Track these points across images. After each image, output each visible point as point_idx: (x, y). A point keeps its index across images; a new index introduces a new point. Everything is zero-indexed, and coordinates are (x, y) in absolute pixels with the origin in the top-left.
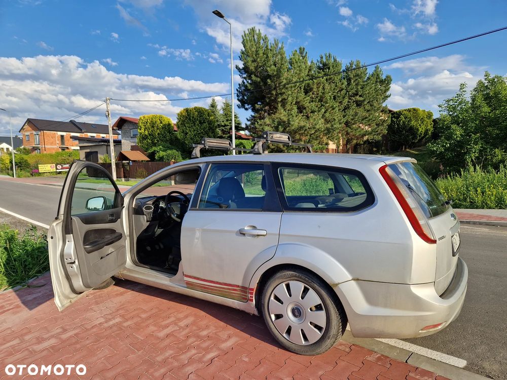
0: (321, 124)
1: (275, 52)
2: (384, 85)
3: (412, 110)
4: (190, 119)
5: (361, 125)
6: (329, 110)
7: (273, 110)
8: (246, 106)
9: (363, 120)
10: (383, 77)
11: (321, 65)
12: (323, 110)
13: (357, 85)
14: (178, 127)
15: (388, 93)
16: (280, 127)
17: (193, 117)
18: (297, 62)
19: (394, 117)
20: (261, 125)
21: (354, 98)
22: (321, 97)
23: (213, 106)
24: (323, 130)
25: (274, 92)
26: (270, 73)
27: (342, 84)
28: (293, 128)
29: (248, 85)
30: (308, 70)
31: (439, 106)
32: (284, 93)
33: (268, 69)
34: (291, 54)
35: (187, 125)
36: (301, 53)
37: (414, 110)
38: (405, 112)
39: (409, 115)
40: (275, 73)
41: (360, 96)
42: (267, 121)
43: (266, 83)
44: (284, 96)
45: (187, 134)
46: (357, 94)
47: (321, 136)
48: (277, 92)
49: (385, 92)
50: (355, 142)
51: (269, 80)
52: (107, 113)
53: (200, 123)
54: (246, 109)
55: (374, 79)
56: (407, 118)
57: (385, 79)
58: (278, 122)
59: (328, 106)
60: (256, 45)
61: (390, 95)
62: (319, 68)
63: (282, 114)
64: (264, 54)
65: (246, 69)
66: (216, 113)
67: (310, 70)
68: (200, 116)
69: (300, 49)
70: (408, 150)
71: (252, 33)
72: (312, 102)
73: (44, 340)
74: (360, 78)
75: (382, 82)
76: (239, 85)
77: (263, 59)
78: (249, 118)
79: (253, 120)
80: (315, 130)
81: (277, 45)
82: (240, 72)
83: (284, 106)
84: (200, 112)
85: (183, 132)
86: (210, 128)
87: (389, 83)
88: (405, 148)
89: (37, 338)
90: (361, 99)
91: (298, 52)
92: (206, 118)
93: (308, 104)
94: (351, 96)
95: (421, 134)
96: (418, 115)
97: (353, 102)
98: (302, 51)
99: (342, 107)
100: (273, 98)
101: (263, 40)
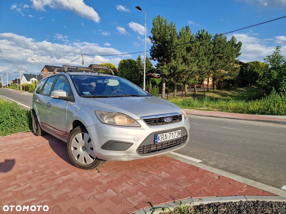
0: (195, 69)
1: (171, 29)
2: (237, 48)
3: (255, 63)
4: (125, 66)
5: (221, 70)
6: (201, 61)
7: (169, 61)
8: (155, 59)
9: (222, 67)
10: (237, 43)
11: (199, 36)
12: (197, 61)
13: (219, 47)
14: (119, 70)
15: (240, 52)
16: (172, 70)
17: (127, 65)
18: (183, 34)
19: (244, 67)
20: (161, 69)
21: (217, 55)
22: (197, 54)
23: (139, 59)
24: (196, 72)
25: (169, 51)
26: (167, 40)
27: (210, 46)
28: (179, 70)
29: (156, 47)
30: (190, 38)
31: (264, 59)
32: (175, 51)
33: (166, 38)
34: (180, 30)
35: (123, 69)
36: (187, 29)
37: (257, 62)
38: (251, 64)
39: (254, 65)
40: (170, 40)
41: (222, 53)
42: (165, 66)
43: (165, 46)
44: (175, 53)
45: (123, 73)
46: (219, 53)
47: (195, 76)
48: (171, 50)
49: (237, 52)
50: (218, 80)
51: (166, 44)
52: (83, 62)
53: (131, 68)
54: (155, 60)
55: (231, 44)
56: (252, 67)
57: (238, 44)
58: (170, 67)
59: (200, 59)
60: (160, 25)
61: (241, 53)
62: (197, 37)
63: (173, 63)
64: (164, 30)
65: (154, 38)
66: (140, 63)
67: (191, 39)
68: (131, 64)
69: (186, 27)
70: (252, 86)
71: (159, 18)
72: (192, 56)
73: (29, 147)
74: (221, 43)
75: (236, 46)
76: (152, 47)
77: (164, 32)
78: (156, 65)
79: (158, 66)
80: (191, 72)
81: (172, 25)
82: (151, 40)
83: (175, 58)
84: (130, 62)
85: (121, 73)
86: (136, 71)
87: (240, 46)
88: (251, 85)
89: (26, 147)
90: (222, 55)
91: (185, 29)
92: (133, 65)
93: (189, 57)
94: (216, 53)
95: (261, 77)
96: (259, 65)
97: (217, 57)
98: (187, 28)
99: (210, 60)
100: (168, 54)
101: (165, 22)
